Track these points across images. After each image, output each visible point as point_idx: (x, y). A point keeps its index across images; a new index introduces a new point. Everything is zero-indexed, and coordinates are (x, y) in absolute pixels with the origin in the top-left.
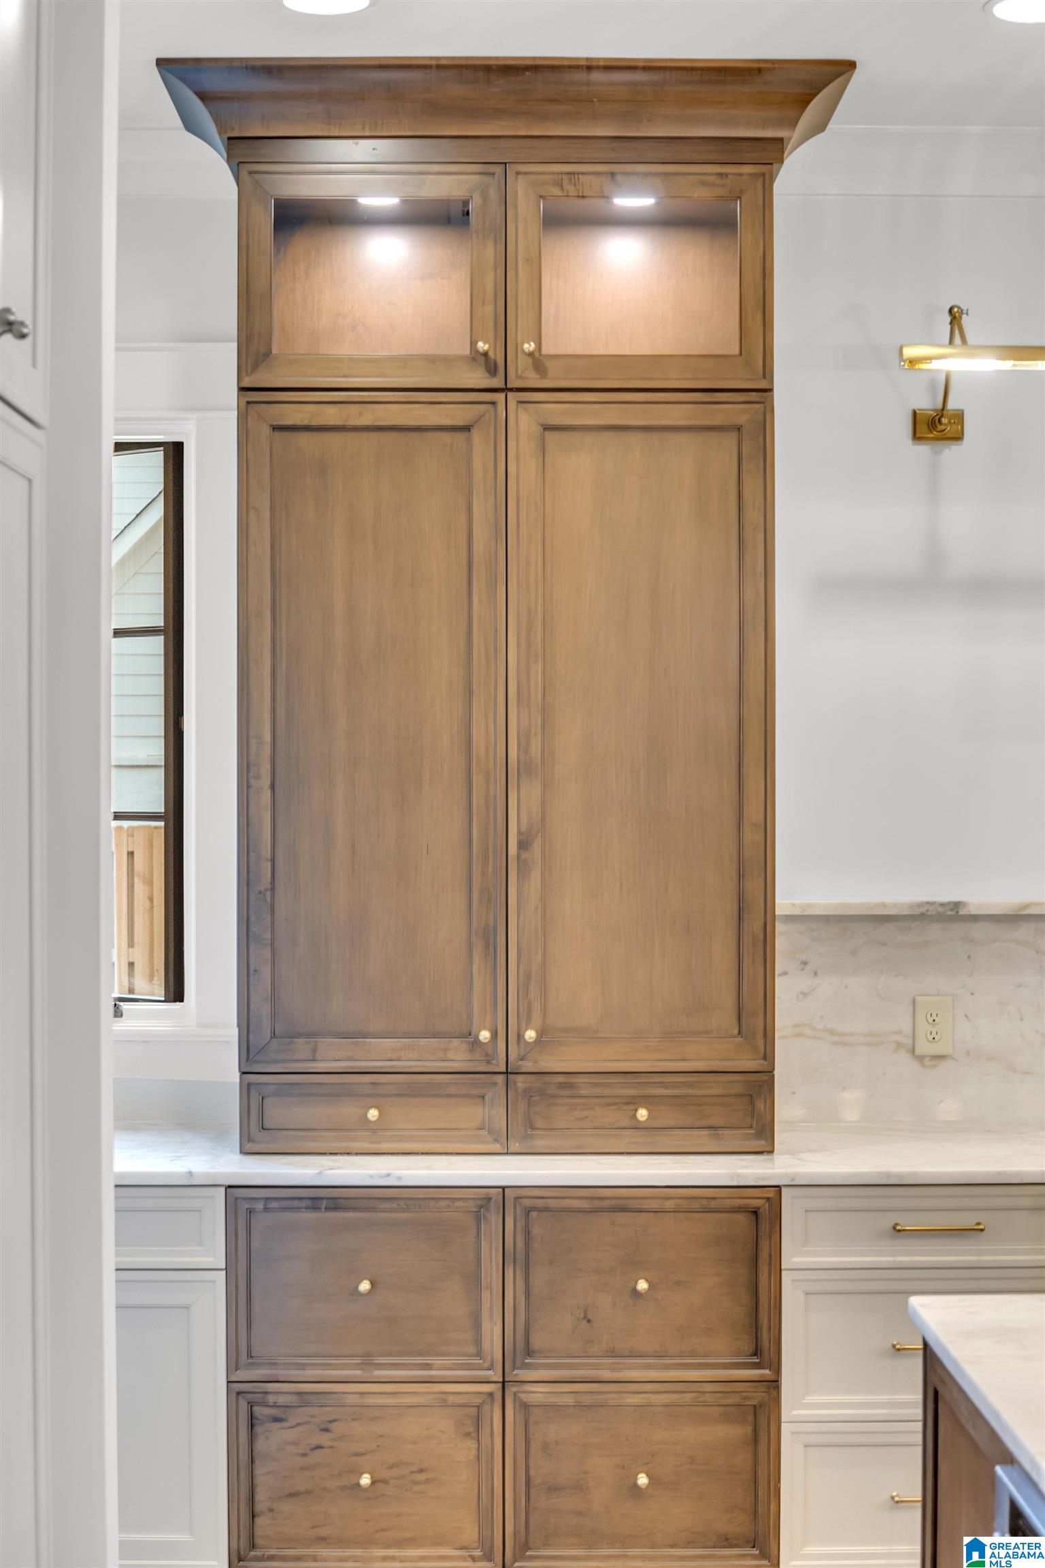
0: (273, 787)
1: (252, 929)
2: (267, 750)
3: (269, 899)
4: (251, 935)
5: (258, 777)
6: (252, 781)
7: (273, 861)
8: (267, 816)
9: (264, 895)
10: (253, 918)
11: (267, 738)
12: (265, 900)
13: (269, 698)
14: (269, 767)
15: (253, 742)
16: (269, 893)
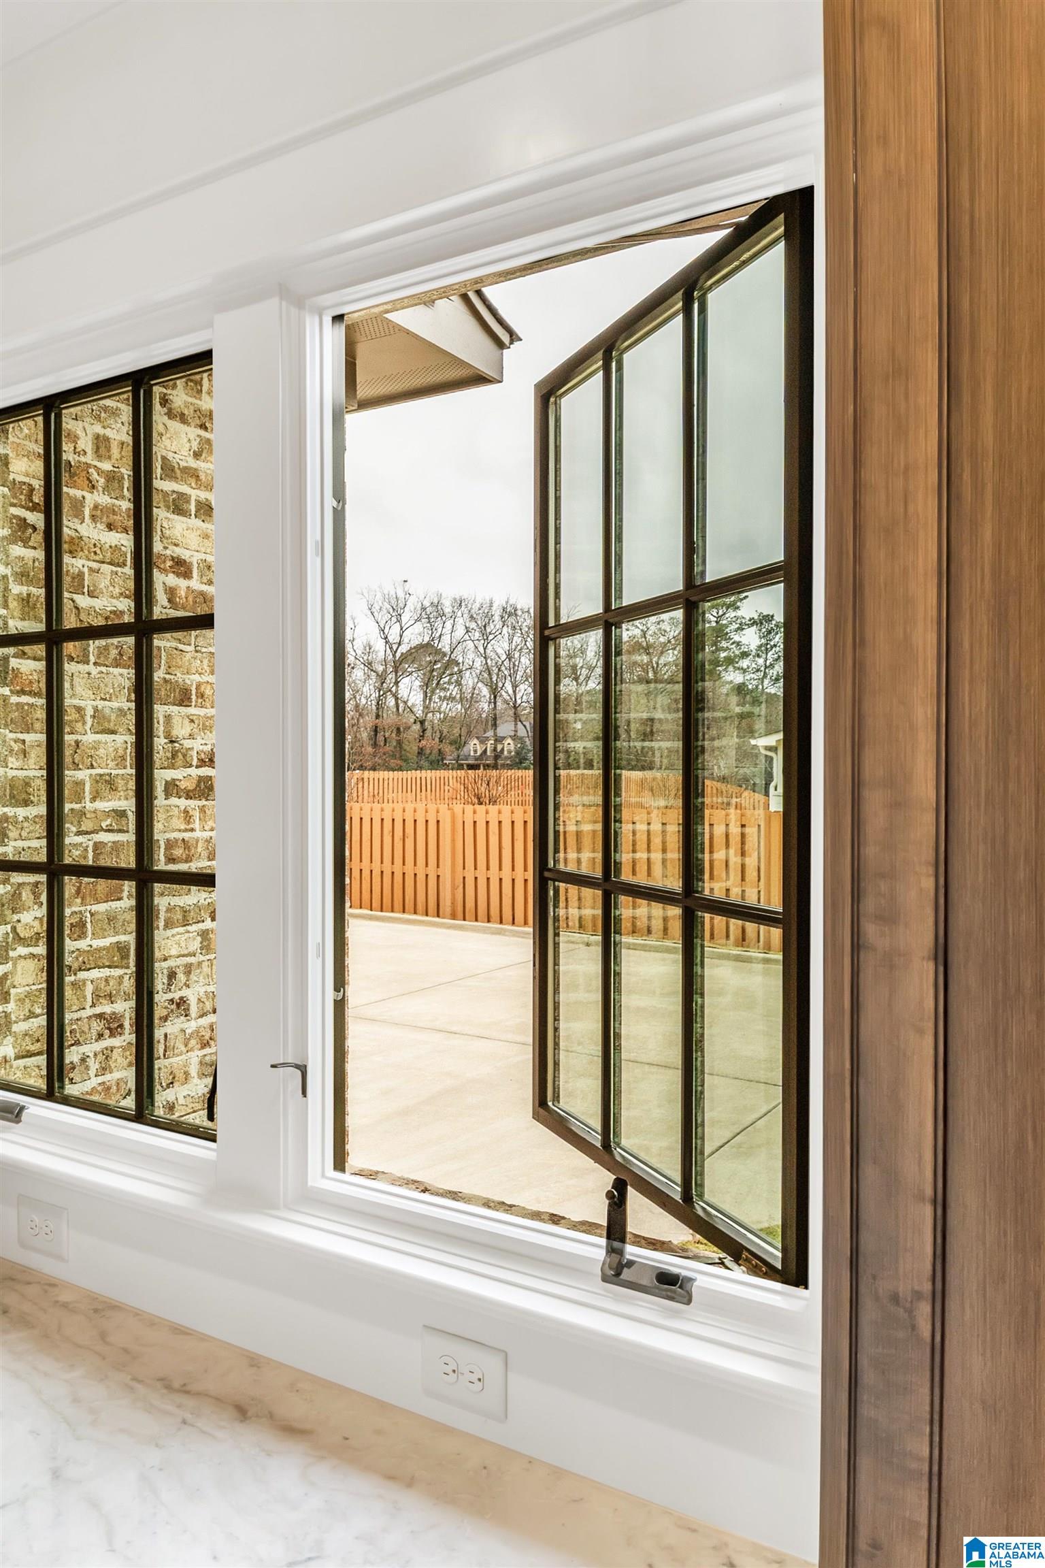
0: (943, 955)
1: (866, 1410)
2: (924, 826)
3: (925, 1329)
4: (863, 1435)
5: (890, 918)
6: (871, 930)
7: (942, 1204)
8: (923, 1048)
9: (910, 1312)
10: (868, 1377)
11: (925, 786)
12: (914, 1327)
13: (932, 652)
14: (928, 883)
15: (874, 801)
16: (925, 1309)
